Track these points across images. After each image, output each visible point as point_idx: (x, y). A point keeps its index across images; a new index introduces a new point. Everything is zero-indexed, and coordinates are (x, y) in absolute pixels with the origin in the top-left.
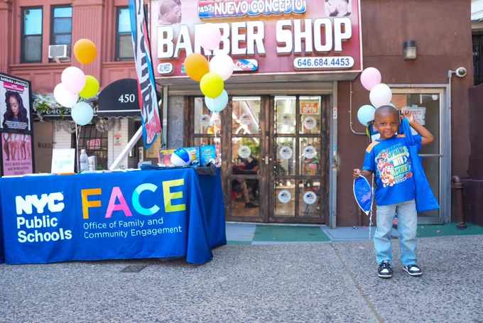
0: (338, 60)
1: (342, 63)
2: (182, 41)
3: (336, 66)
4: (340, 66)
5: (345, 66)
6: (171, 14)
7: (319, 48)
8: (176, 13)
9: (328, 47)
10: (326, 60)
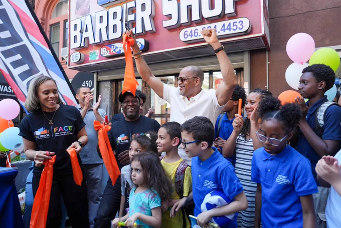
0: (230, 24)
1: (235, 28)
2: (86, 31)
3: (227, 32)
4: (232, 32)
5: (238, 31)
6: (83, 8)
7: (207, 13)
8: (87, 6)
9: (217, 11)
10: (215, 27)
